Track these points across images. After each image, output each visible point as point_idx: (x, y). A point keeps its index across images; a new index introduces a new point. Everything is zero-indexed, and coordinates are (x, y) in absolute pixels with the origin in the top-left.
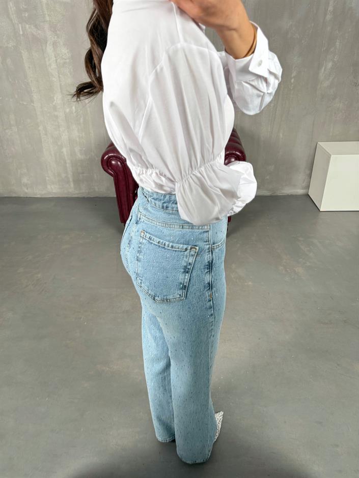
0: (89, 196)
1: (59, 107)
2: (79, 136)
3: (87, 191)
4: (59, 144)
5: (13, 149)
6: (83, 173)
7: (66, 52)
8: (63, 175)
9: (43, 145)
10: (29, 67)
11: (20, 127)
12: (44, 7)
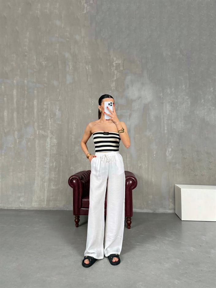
0: (53, 209)
1: (47, 163)
2: (54, 177)
3: (53, 207)
4: (44, 180)
5: (20, 183)
6: (53, 196)
7: (55, 141)
8: (42, 197)
9: (35, 181)
10: (38, 147)
11: (26, 172)
12: (50, 124)
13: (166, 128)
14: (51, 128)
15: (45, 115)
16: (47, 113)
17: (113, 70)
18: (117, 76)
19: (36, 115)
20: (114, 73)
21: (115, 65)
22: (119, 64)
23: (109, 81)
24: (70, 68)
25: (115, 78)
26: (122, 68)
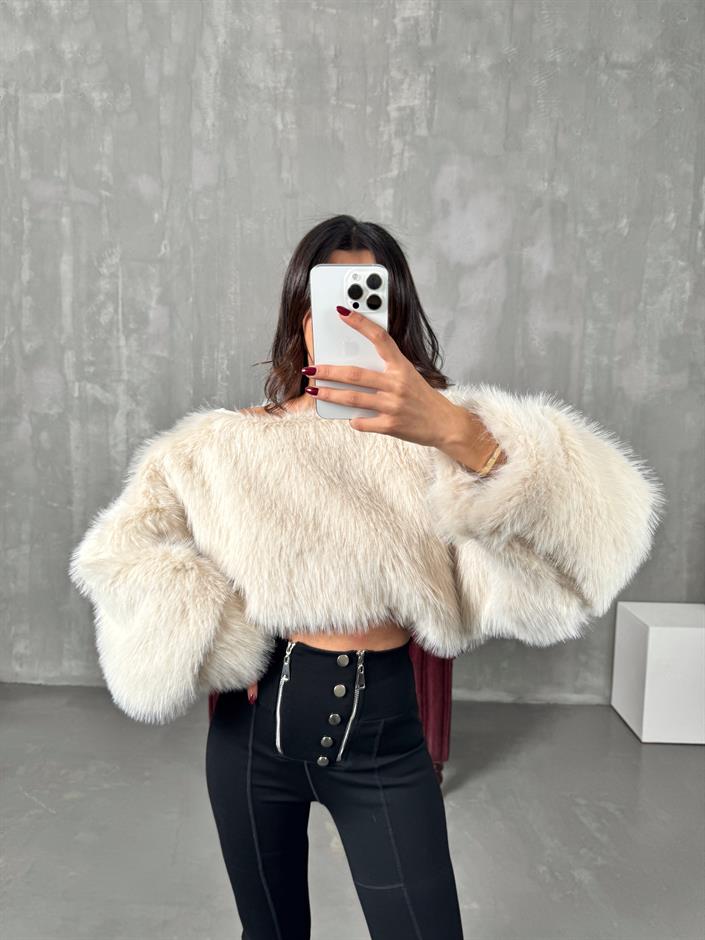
5: (12, 586)
10: (77, 447)
11: (37, 546)
12: (124, 360)
13: (588, 386)
14: (128, 372)
15: (104, 319)
16: (111, 309)
17: (386, 137)
18: (401, 163)
19: (67, 322)
20: (391, 149)
21: (394, 114)
22: (412, 109)
23: (371, 181)
24: (209, 123)
25: (395, 172)
26: (422, 131)
